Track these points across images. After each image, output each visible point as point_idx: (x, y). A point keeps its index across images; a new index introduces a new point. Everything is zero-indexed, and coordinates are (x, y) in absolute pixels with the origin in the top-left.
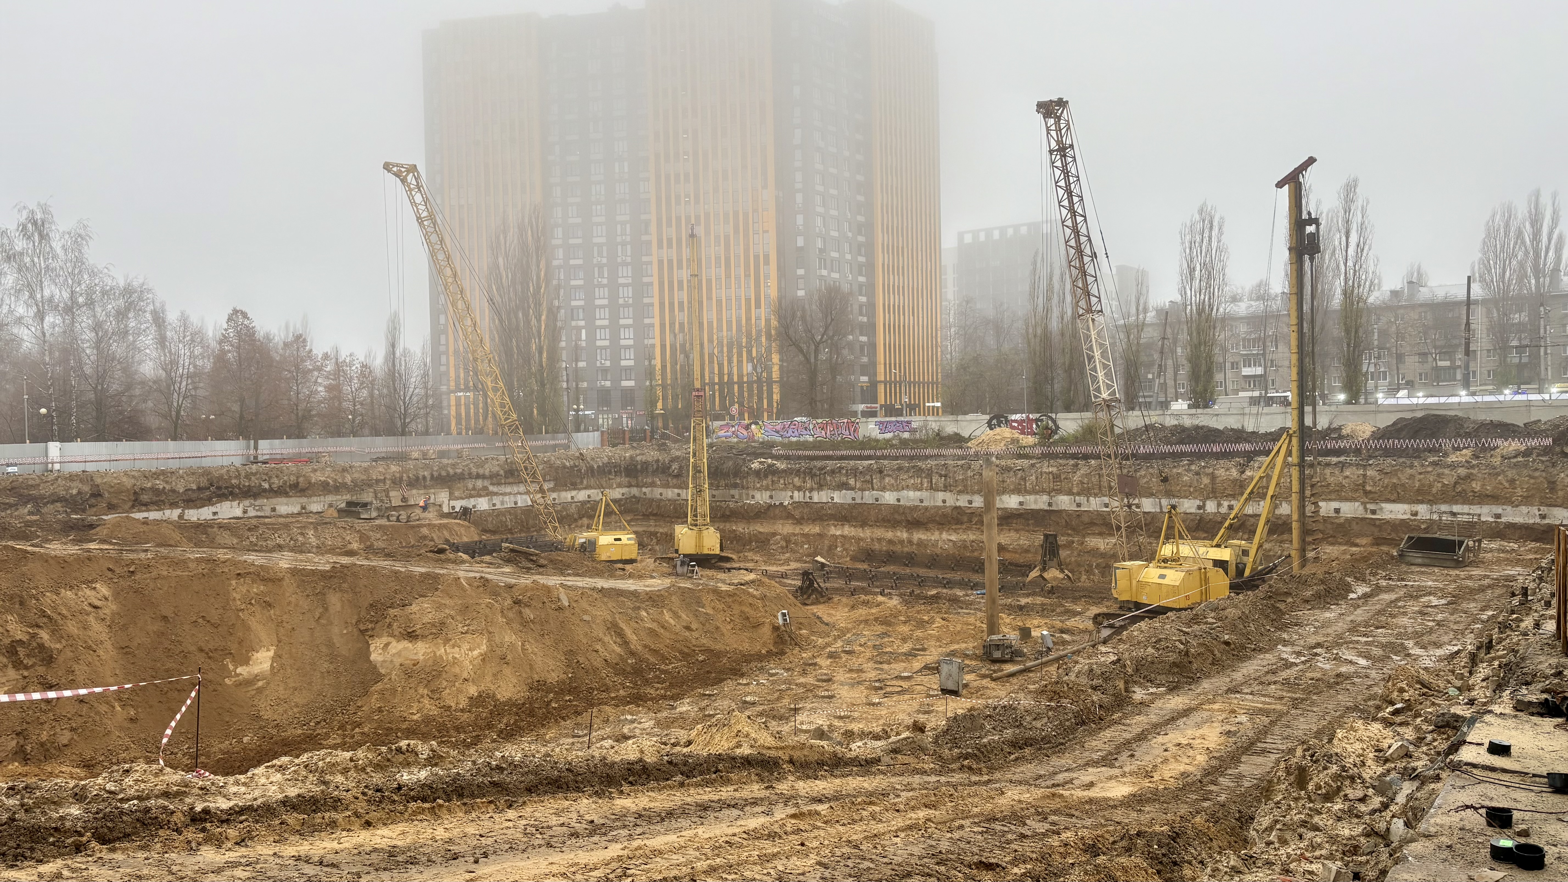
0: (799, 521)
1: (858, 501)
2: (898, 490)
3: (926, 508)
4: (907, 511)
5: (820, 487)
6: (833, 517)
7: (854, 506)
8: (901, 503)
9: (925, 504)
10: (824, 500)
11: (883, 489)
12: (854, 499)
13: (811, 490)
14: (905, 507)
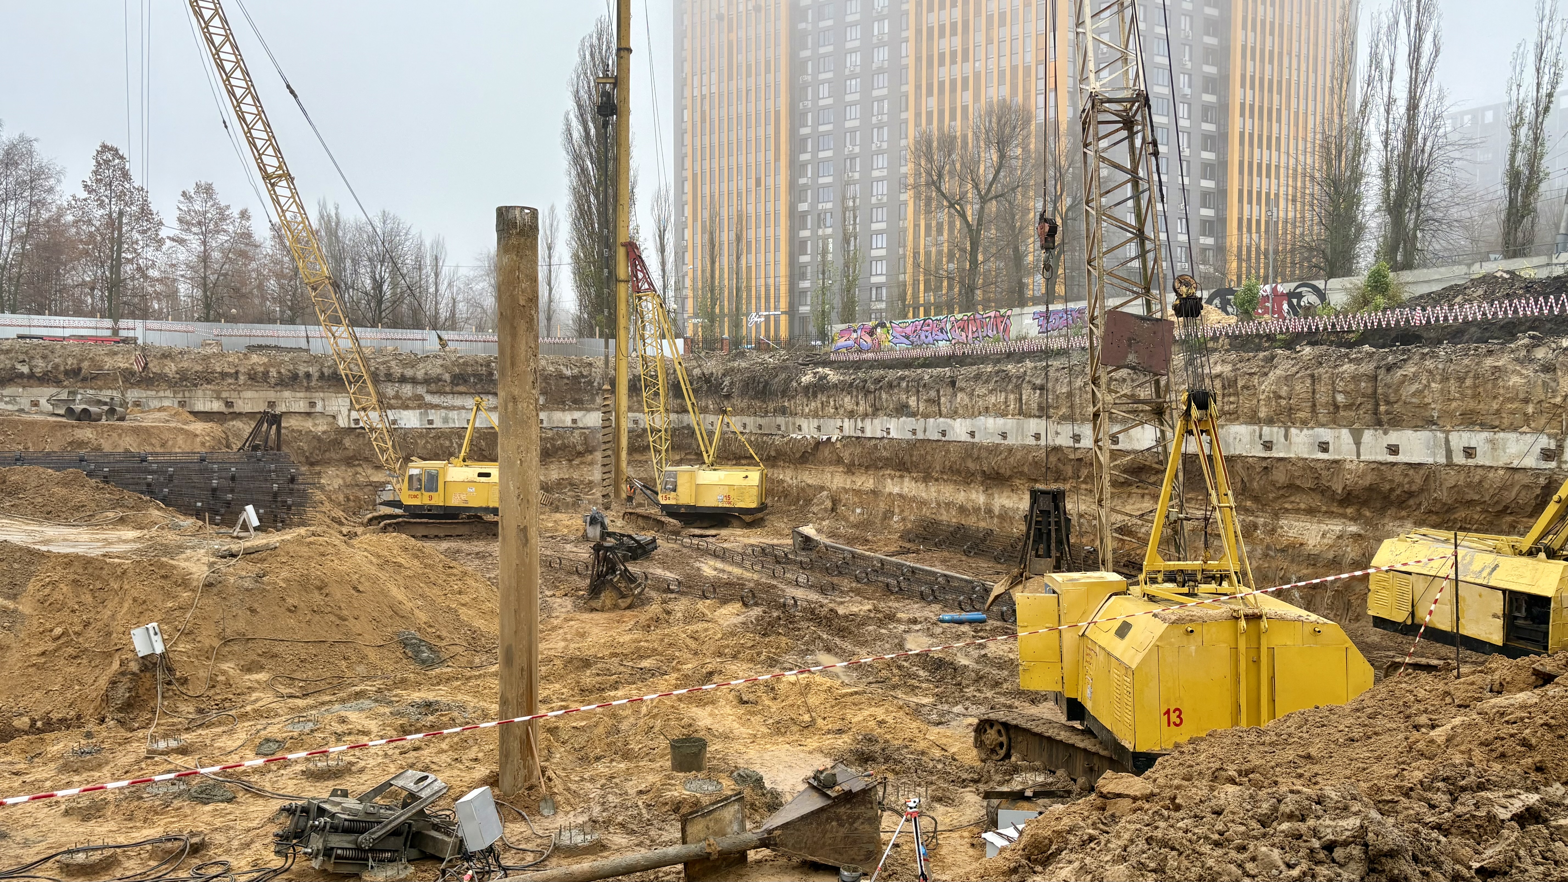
0: (850, 469)
1: (920, 436)
2: (973, 416)
3: (1010, 450)
4: (984, 454)
5: (876, 411)
6: (888, 463)
7: (913, 445)
8: (976, 440)
9: (1010, 441)
10: (879, 434)
11: (954, 414)
12: (914, 432)
13: (865, 415)
14: (981, 447)
